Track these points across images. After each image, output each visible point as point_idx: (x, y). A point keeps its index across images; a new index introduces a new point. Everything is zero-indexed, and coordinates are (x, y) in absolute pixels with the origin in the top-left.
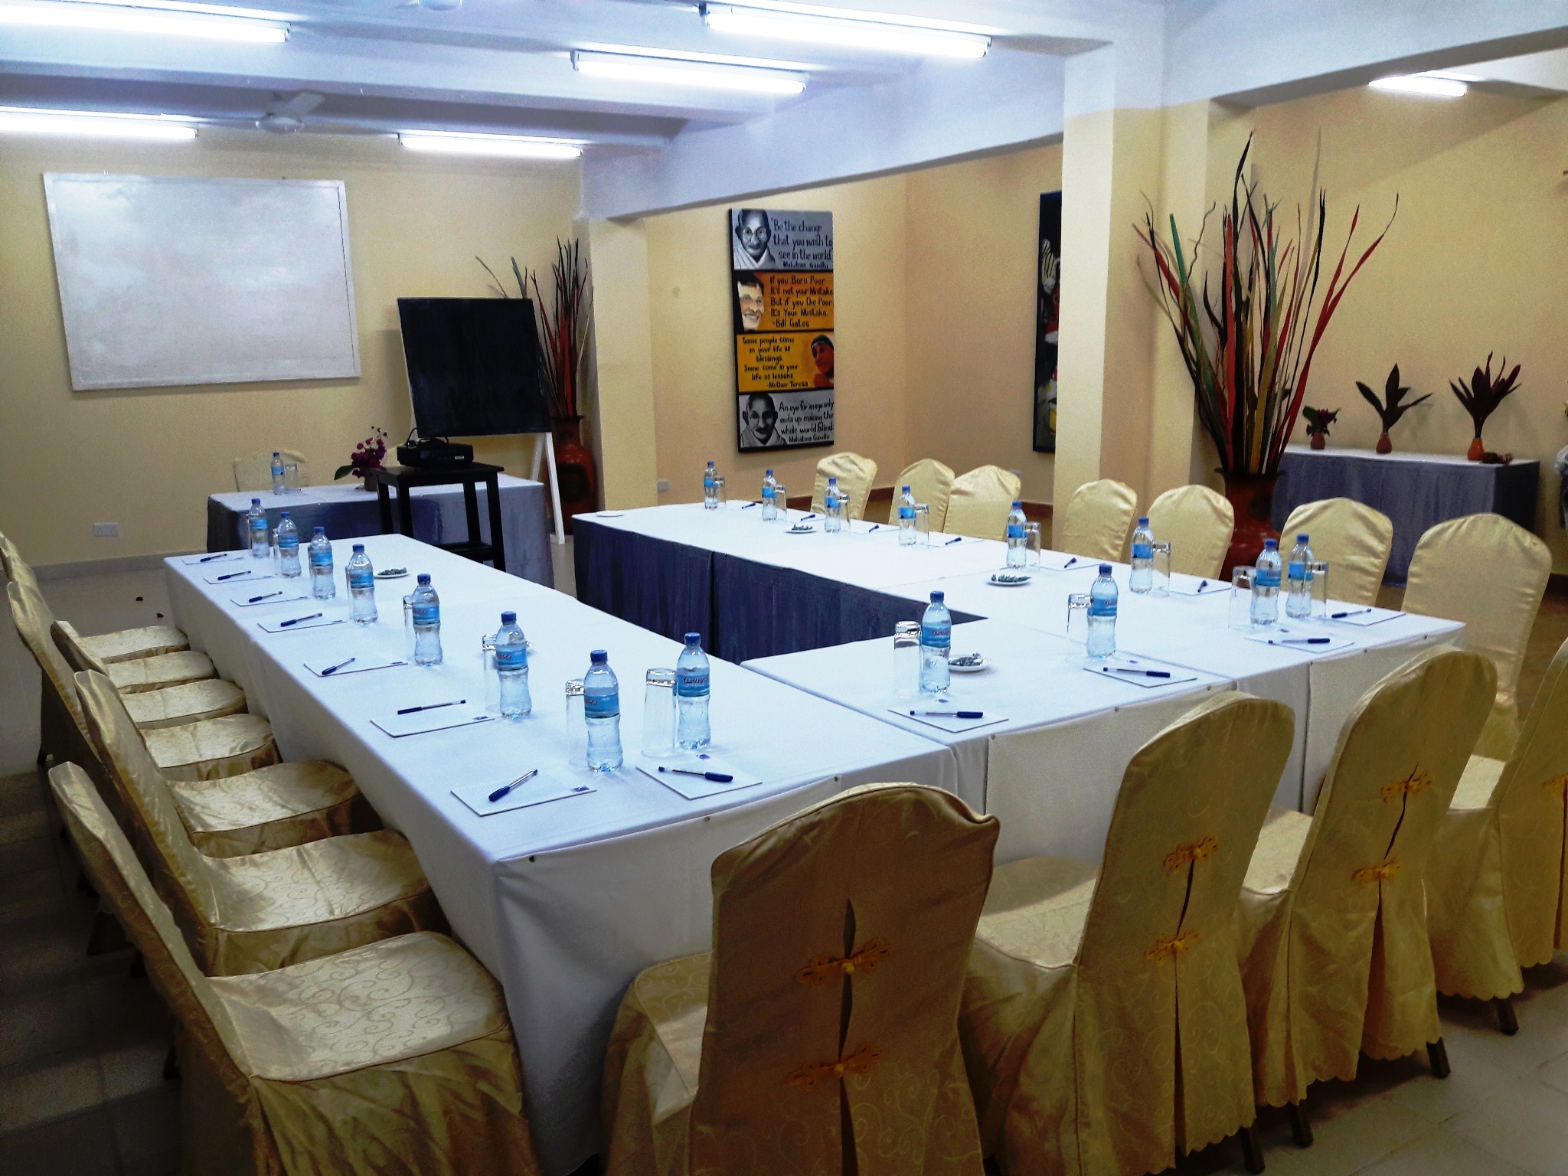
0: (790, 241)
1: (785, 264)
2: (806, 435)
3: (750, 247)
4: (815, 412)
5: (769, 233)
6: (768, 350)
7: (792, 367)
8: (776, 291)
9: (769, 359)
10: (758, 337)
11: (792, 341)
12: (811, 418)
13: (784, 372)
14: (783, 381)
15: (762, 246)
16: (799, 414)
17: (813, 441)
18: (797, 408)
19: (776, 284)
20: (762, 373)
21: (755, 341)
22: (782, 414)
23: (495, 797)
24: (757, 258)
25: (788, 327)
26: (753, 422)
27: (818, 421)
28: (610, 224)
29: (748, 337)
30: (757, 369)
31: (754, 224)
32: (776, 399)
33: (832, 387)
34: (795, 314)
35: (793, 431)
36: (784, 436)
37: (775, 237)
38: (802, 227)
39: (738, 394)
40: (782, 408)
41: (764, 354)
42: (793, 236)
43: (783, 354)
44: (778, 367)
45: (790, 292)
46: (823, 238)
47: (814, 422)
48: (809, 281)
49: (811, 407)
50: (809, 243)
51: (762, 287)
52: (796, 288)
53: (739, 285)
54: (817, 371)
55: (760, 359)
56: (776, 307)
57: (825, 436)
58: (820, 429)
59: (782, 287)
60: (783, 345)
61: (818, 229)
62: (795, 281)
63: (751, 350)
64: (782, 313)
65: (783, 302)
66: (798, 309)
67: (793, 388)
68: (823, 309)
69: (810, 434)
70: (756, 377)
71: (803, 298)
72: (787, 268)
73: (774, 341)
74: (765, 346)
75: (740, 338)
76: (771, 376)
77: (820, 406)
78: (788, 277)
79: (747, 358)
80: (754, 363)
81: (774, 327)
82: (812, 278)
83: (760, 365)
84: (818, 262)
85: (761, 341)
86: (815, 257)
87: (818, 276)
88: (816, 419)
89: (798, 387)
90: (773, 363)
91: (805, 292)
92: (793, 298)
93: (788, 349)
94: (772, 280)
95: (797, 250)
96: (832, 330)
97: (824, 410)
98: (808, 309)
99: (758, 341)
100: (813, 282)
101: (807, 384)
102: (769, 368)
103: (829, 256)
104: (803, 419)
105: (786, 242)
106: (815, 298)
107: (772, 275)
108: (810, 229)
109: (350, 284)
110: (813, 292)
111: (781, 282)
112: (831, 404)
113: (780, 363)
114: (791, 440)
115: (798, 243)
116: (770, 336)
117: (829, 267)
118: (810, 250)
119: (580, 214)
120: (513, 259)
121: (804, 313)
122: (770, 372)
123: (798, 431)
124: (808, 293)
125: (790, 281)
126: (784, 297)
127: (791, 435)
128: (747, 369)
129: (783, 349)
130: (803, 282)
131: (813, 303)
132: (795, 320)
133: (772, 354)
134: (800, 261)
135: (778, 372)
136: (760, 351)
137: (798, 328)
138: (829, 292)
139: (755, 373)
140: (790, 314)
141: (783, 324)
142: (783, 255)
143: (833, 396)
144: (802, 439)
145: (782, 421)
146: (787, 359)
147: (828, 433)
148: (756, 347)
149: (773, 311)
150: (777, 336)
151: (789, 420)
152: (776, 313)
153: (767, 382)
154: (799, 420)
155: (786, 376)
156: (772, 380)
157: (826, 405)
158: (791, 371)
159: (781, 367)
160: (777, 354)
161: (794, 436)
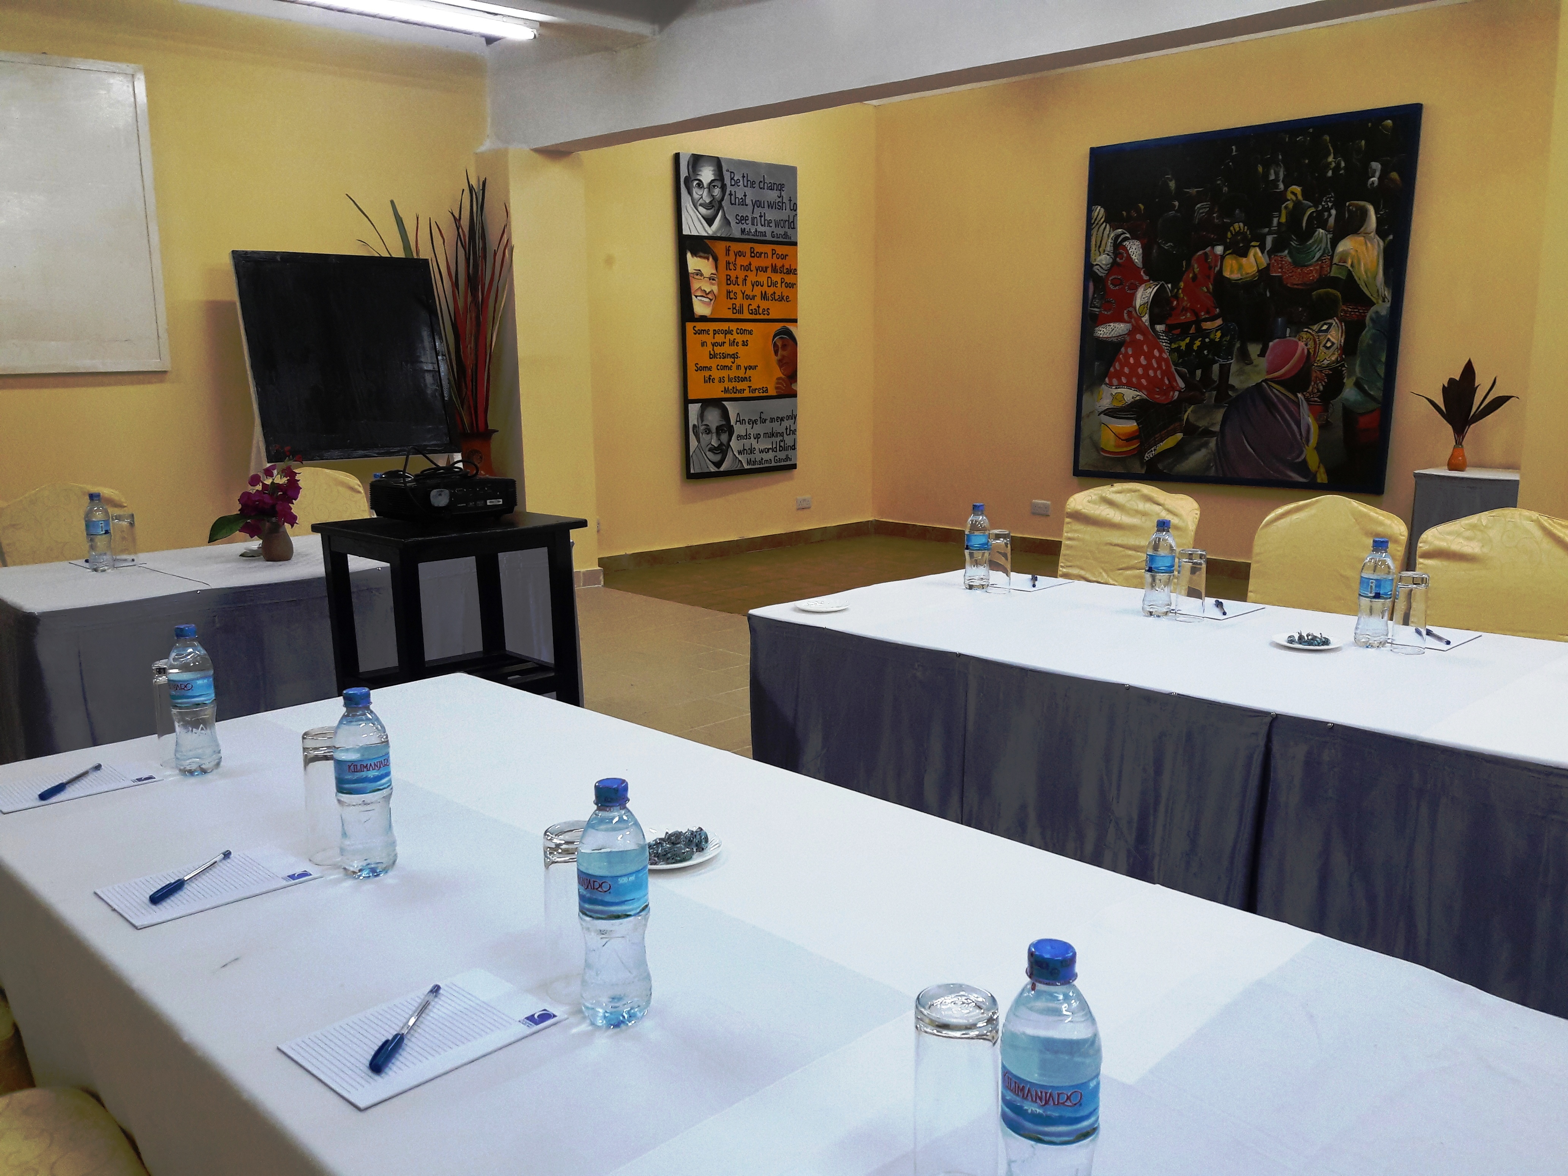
0: (748, 201)
1: (743, 231)
2: (766, 456)
3: (701, 205)
4: (778, 427)
5: (723, 188)
6: (723, 343)
7: (750, 368)
8: (732, 267)
9: (724, 356)
11: (750, 332)
12: (772, 435)
13: (741, 373)
14: (740, 386)
15: (715, 205)
16: (759, 428)
17: (773, 464)
18: (755, 422)
19: (731, 258)
20: (716, 374)
21: (707, 332)
22: (739, 429)
24: (710, 221)
25: (746, 315)
26: (704, 438)
27: (778, 439)
28: (535, 157)
29: (700, 326)
30: (710, 369)
31: (707, 175)
33: (794, 395)
34: (754, 297)
35: (752, 451)
36: (740, 457)
37: (731, 194)
38: (762, 185)
39: (686, 401)
40: (741, 421)
41: (718, 350)
42: (751, 195)
43: (741, 350)
44: (734, 366)
45: (748, 268)
46: (785, 198)
47: (774, 440)
48: (770, 255)
49: (772, 420)
50: (771, 206)
51: (716, 259)
52: (756, 262)
53: (689, 255)
54: (778, 373)
55: (713, 356)
56: (731, 288)
57: (787, 458)
58: (782, 449)
59: (741, 261)
60: (739, 338)
61: (781, 187)
62: (754, 254)
63: (703, 344)
64: (740, 295)
65: (740, 281)
66: (757, 291)
67: (751, 395)
68: (786, 292)
69: (770, 455)
70: (709, 380)
71: (763, 278)
72: (744, 237)
73: (730, 332)
74: (720, 338)
75: (689, 326)
76: (726, 379)
77: (782, 419)
78: (745, 247)
79: (698, 355)
80: (706, 362)
81: (730, 315)
82: (774, 252)
83: (713, 363)
84: (780, 231)
85: (715, 332)
86: (777, 224)
87: (780, 250)
88: (777, 435)
89: (757, 394)
90: (728, 362)
91: (765, 270)
92: (752, 277)
93: (745, 344)
94: (728, 250)
95: (756, 215)
96: (795, 321)
97: (786, 423)
98: (770, 291)
99: (711, 332)
100: (775, 256)
102: (725, 367)
103: (792, 224)
104: (762, 436)
105: (743, 203)
106: (777, 278)
107: (728, 244)
108: (771, 188)
110: (775, 270)
111: (739, 254)
112: (793, 417)
113: (737, 361)
115: (757, 204)
116: (724, 326)
117: (793, 239)
118: (771, 215)
119: (487, 146)
120: (392, 202)
121: (764, 297)
122: (724, 373)
123: (757, 452)
124: (769, 270)
125: (748, 254)
126: (741, 274)
127: (749, 457)
128: (699, 369)
129: (740, 343)
130: (763, 255)
131: (774, 284)
132: (754, 305)
133: (727, 349)
134: (761, 229)
135: (733, 373)
136: (713, 345)
137: (758, 317)
138: (792, 271)
139: (707, 373)
140: (748, 297)
141: (741, 311)
142: (742, 219)
143: (795, 406)
144: (760, 463)
145: (739, 437)
146: (746, 356)
147: (790, 453)
148: (709, 339)
149: (729, 292)
150: (733, 326)
151: (747, 436)
152: (732, 295)
153: (721, 387)
154: (757, 437)
155: (744, 379)
156: (727, 384)
157: (788, 418)
158: (749, 373)
159: (738, 367)
160: (732, 350)
161: (752, 457)
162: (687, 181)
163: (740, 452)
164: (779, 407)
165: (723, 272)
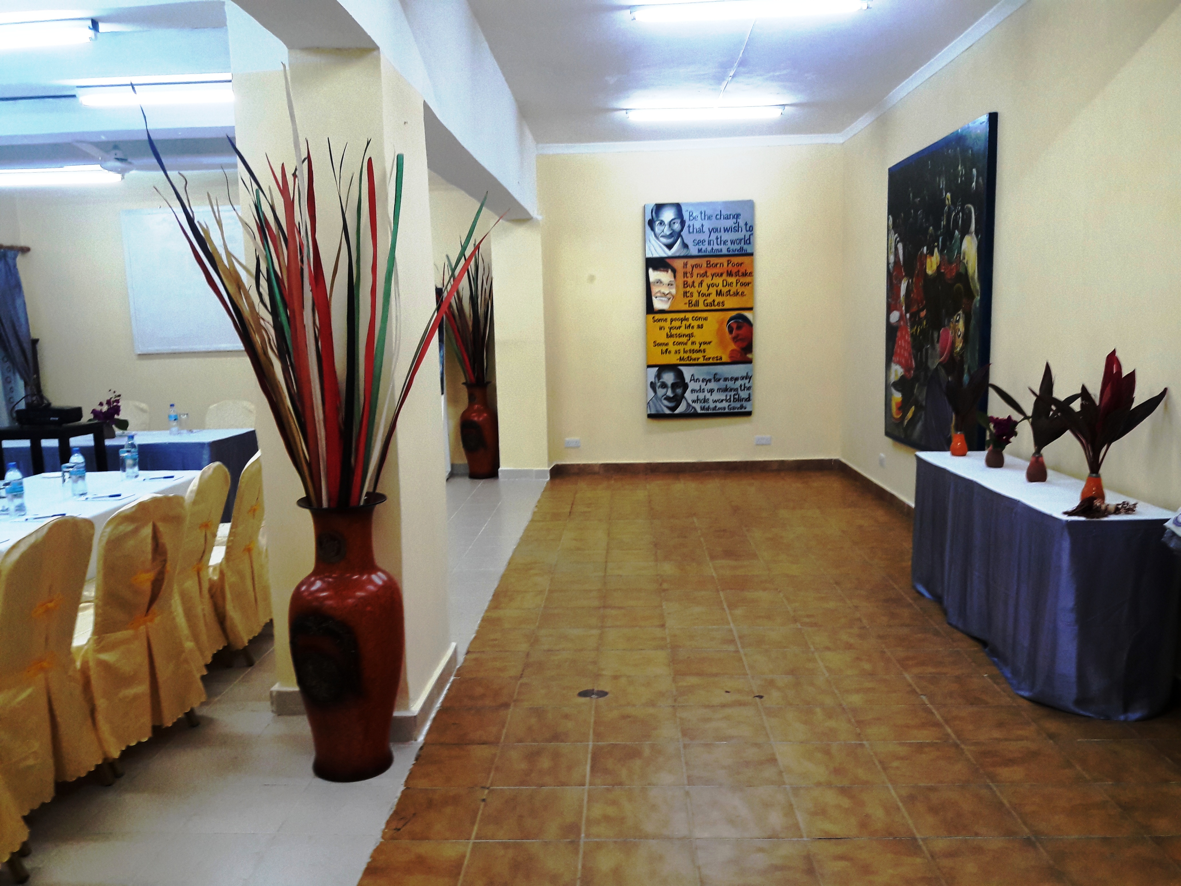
0: (705, 229)
1: (700, 251)
2: (719, 405)
3: (662, 236)
4: (730, 384)
5: (683, 223)
6: (680, 327)
7: (705, 343)
8: (688, 275)
9: (680, 336)
10: (669, 316)
11: (706, 319)
12: (726, 390)
13: (696, 347)
14: (694, 356)
15: (676, 235)
16: (712, 385)
17: (727, 410)
18: (710, 380)
19: (689, 269)
20: (672, 348)
21: (666, 320)
22: (692, 385)
24: (670, 246)
25: (701, 307)
26: (661, 392)
27: (733, 393)
30: (667, 344)
31: (668, 215)
32: (687, 372)
33: (750, 362)
34: (709, 295)
35: (705, 400)
36: (694, 405)
37: (689, 227)
38: (720, 216)
39: (647, 366)
40: (693, 379)
41: (674, 332)
42: (708, 225)
43: (696, 331)
44: (690, 342)
45: (704, 275)
46: (742, 224)
47: (729, 394)
48: (725, 264)
49: (726, 379)
50: (726, 230)
51: (674, 271)
52: (712, 271)
53: (651, 271)
54: (733, 346)
55: (670, 336)
56: (688, 289)
57: (742, 407)
58: (735, 400)
59: (697, 271)
60: (695, 323)
61: (737, 216)
62: (710, 265)
63: (661, 328)
64: (696, 295)
65: (696, 284)
66: (713, 290)
67: (705, 362)
68: (742, 289)
69: (725, 404)
70: (666, 351)
71: (719, 281)
72: (700, 254)
73: (686, 319)
74: (676, 324)
76: (682, 351)
77: (736, 379)
78: (703, 261)
79: (657, 335)
80: (664, 340)
81: (686, 307)
82: (729, 262)
83: (671, 341)
84: (738, 247)
85: (672, 320)
86: (733, 242)
87: (735, 260)
88: (731, 390)
89: (711, 361)
90: (684, 340)
91: (721, 275)
92: (708, 281)
93: (700, 327)
94: (685, 265)
95: (713, 236)
96: (751, 309)
97: (740, 382)
98: (725, 290)
99: (669, 320)
100: (730, 265)
101: (721, 358)
102: (680, 344)
103: (749, 241)
104: (716, 391)
105: (701, 231)
106: (730, 280)
107: (685, 260)
108: (727, 218)
110: (730, 274)
111: (697, 266)
112: (749, 377)
113: (692, 339)
114: (702, 408)
115: (715, 230)
116: (682, 315)
117: (749, 251)
118: (726, 236)
121: (719, 293)
122: (681, 347)
123: (711, 401)
124: (724, 275)
125: (705, 266)
126: (698, 280)
127: (703, 405)
128: (656, 345)
129: (696, 327)
130: (718, 265)
131: (731, 284)
132: (710, 300)
133: (683, 331)
134: (716, 247)
135: (689, 347)
136: (671, 328)
137: (713, 308)
138: (749, 274)
139: (664, 348)
140: (704, 295)
141: (697, 304)
142: (698, 242)
143: (752, 370)
144: (715, 409)
145: (693, 391)
146: (699, 336)
147: (744, 404)
148: (667, 325)
149: (685, 293)
150: (689, 315)
151: (701, 390)
152: (688, 294)
153: (678, 356)
154: (711, 391)
155: (699, 351)
156: (682, 354)
157: (742, 378)
158: (703, 347)
159: (693, 343)
160: (688, 331)
161: (706, 405)
163: (693, 401)
164: (739, 370)
165: (681, 279)
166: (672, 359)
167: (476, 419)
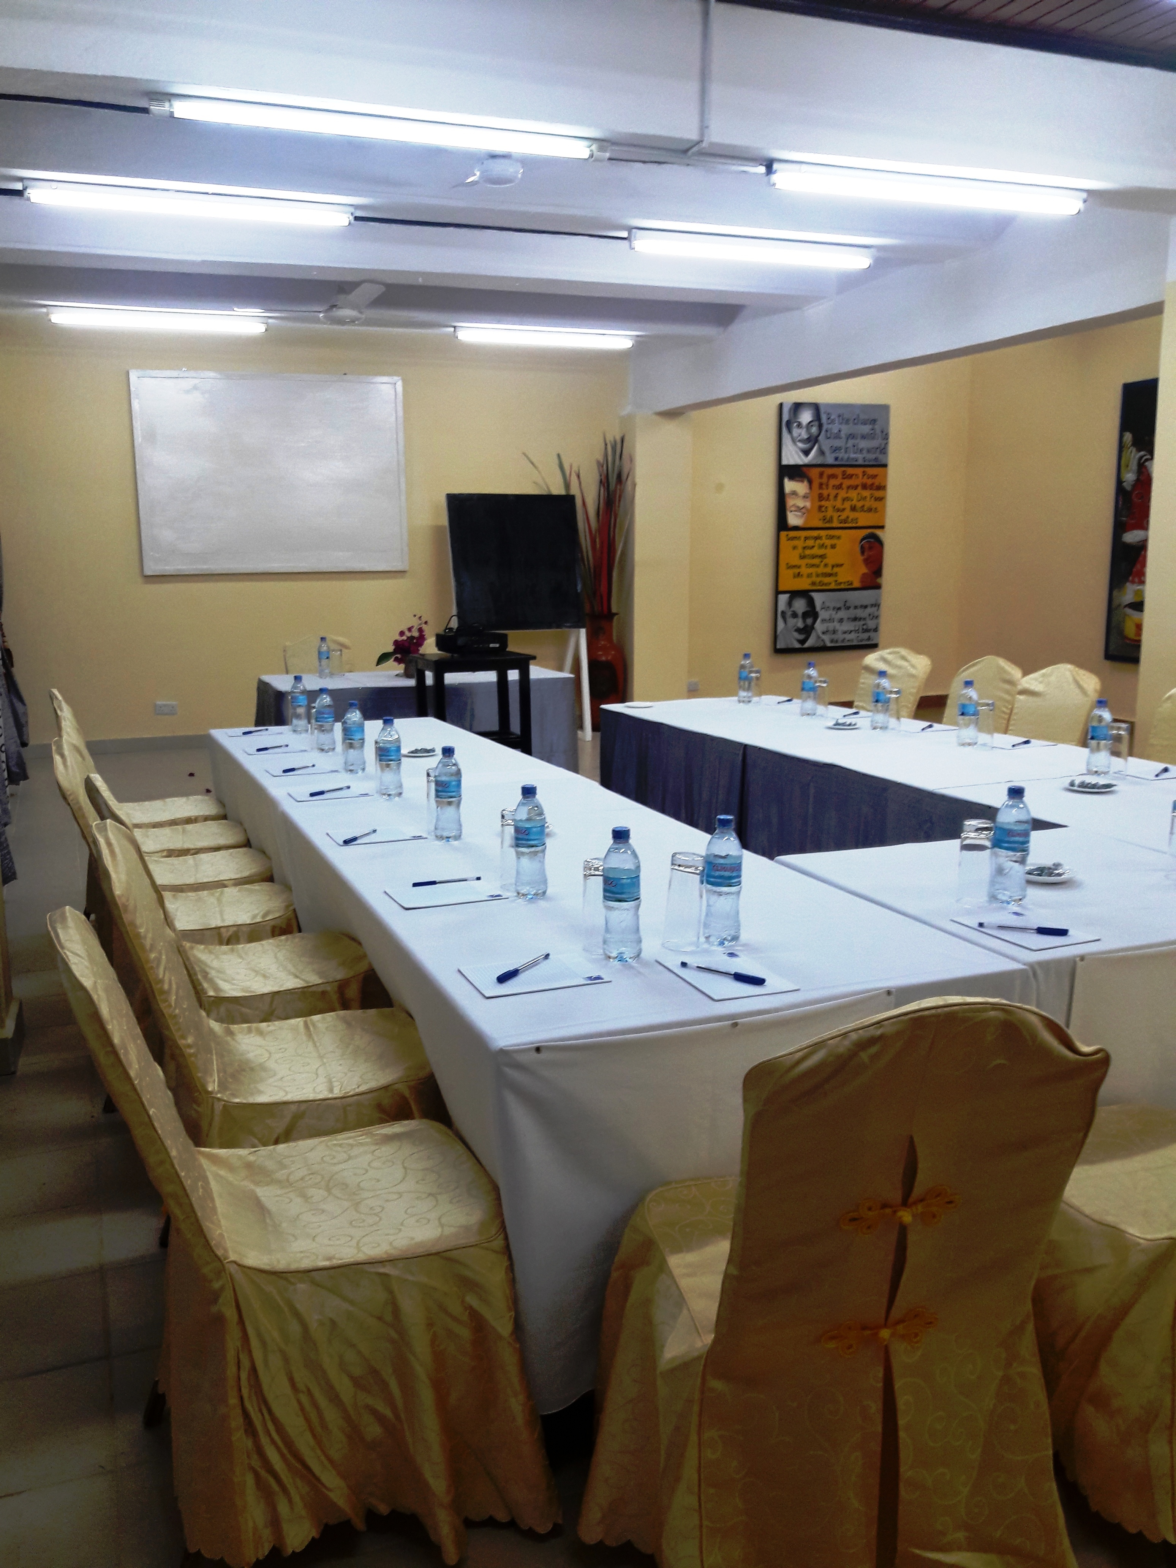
0: (843, 434)
1: (836, 459)
2: (848, 637)
3: (800, 441)
4: (860, 613)
5: (820, 426)
6: (813, 547)
7: (837, 566)
8: (824, 486)
9: (814, 557)
10: (803, 534)
11: (839, 538)
12: (855, 619)
13: (828, 570)
14: (827, 580)
15: (812, 440)
16: (842, 614)
17: (854, 643)
18: (839, 609)
19: (824, 480)
20: (805, 571)
21: (799, 538)
22: (823, 615)
23: (503, 979)
24: (806, 453)
25: (835, 524)
26: (792, 622)
27: (862, 622)
28: (657, 418)
29: (792, 534)
30: (799, 567)
31: (806, 417)
32: (818, 598)
33: (878, 587)
34: (844, 509)
35: (834, 632)
36: (824, 637)
37: (827, 431)
38: (857, 421)
39: (777, 592)
41: (808, 552)
42: (846, 429)
43: (829, 552)
44: (822, 564)
45: (840, 487)
46: (878, 431)
47: (857, 623)
48: (861, 476)
49: (856, 607)
50: (863, 437)
51: (810, 482)
52: (847, 482)
53: (786, 480)
54: (864, 570)
55: (802, 557)
56: (823, 503)
57: (869, 639)
58: (864, 631)
59: (833, 482)
60: (828, 542)
61: (874, 421)
62: (846, 476)
63: (795, 548)
64: (830, 509)
65: (831, 497)
66: (847, 505)
67: (837, 587)
68: (875, 504)
69: (853, 636)
70: (799, 575)
71: (853, 494)
72: (837, 463)
73: (820, 538)
74: (810, 543)
75: (783, 534)
76: (814, 575)
77: (866, 607)
78: (838, 471)
79: (790, 556)
80: (796, 561)
81: (820, 524)
82: (864, 473)
83: (803, 562)
84: (872, 456)
85: (806, 538)
86: (869, 451)
87: (871, 471)
88: (860, 619)
89: (842, 586)
91: (856, 487)
92: (842, 494)
93: (833, 547)
94: (821, 475)
95: (850, 444)
96: (882, 527)
97: (869, 610)
98: (859, 504)
99: (803, 539)
100: (865, 477)
101: (851, 584)
102: (813, 566)
103: (884, 450)
104: (845, 620)
105: (837, 436)
106: (866, 494)
107: (822, 469)
108: (864, 423)
109: (403, 480)
110: (864, 487)
111: (833, 476)
112: (877, 605)
113: (825, 561)
114: (832, 641)
115: (851, 436)
116: (815, 533)
117: (883, 462)
118: (863, 444)
119: (628, 410)
120: (559, 456)
121: (853, 509)
122: (813, 570)
123: (840, 632)
124: (860, 488)
125: (840, 476)
126: (833, 492)
127: (832, 636)
128: (790, 567)
129: (829, 547)
130: (854, 477)
131: (864, 499)
132: (844, 516)
133: (816, 551)
134: (852, 456)
135: (821, 570)
136: (804, 548)
137: (846, 525)
138: (882, 488)
139: (797, 571)
140: (838, 510)
141: (831, 520)
142: (835, 450)
144: (843, 641)
145: (823, 621)
146: (833, 557)
147: (872, 634)
148: (800, 544)
149: (820, 507)
150: (823, 533)
151: (831, 620)
152: (823, 509)
153: (809, 581)
154: (841, 621)
155: (830, 575)
156: (814, 579)
157: (872, 605)
158: (836, 570)
159: (826, 565)
160: (821, 552)
161: (835, 637)
162: (789, 424)
163: (823, 633)
164: (866, 596)
165: (817, 491)
166: (803, 584)
167: (604, 658)
